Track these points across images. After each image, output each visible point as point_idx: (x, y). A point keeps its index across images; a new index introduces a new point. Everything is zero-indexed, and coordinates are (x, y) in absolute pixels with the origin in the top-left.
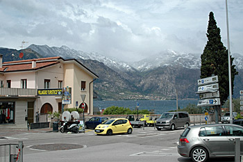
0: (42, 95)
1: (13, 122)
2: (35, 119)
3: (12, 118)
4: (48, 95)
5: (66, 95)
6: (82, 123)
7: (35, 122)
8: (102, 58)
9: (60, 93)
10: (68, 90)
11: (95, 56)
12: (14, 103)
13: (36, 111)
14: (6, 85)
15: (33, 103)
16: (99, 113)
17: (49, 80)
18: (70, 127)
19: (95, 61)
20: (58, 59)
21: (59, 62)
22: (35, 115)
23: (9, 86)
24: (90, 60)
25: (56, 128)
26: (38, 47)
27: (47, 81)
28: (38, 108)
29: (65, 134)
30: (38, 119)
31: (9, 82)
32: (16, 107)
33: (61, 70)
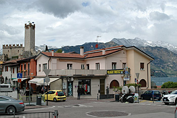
0: (110, 74)
1: (89, 93)
2: (106, 91)
3: (89, 91)
4: (114, 74)
5: (126, 73)
6: (137, 95)
7: (106, 94)
8: (166, 44)
9: (122, 72)
10: (127, 70)
11: (160, 44)
12: (90, 80)
13: (106, 86)
14: (86, 67)
15: (104, 80)
16: (156, 87)
17: (116, 63)
18: (127, 98)
19: (161, 48)
20: (122, 47)
21: (123, 49)
22: (106, 89)
23: (88, 69)
24: (157, 47)
25: (117, 99)
26: (118, 40)
27: (114, 64)
28: (108, 83)
29: (123, 103)
30: (108, 92)
31: (88, 65)
32: (92, 83)
33: (124, 55)
